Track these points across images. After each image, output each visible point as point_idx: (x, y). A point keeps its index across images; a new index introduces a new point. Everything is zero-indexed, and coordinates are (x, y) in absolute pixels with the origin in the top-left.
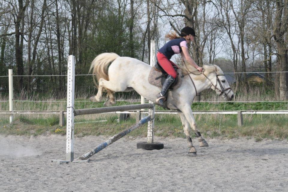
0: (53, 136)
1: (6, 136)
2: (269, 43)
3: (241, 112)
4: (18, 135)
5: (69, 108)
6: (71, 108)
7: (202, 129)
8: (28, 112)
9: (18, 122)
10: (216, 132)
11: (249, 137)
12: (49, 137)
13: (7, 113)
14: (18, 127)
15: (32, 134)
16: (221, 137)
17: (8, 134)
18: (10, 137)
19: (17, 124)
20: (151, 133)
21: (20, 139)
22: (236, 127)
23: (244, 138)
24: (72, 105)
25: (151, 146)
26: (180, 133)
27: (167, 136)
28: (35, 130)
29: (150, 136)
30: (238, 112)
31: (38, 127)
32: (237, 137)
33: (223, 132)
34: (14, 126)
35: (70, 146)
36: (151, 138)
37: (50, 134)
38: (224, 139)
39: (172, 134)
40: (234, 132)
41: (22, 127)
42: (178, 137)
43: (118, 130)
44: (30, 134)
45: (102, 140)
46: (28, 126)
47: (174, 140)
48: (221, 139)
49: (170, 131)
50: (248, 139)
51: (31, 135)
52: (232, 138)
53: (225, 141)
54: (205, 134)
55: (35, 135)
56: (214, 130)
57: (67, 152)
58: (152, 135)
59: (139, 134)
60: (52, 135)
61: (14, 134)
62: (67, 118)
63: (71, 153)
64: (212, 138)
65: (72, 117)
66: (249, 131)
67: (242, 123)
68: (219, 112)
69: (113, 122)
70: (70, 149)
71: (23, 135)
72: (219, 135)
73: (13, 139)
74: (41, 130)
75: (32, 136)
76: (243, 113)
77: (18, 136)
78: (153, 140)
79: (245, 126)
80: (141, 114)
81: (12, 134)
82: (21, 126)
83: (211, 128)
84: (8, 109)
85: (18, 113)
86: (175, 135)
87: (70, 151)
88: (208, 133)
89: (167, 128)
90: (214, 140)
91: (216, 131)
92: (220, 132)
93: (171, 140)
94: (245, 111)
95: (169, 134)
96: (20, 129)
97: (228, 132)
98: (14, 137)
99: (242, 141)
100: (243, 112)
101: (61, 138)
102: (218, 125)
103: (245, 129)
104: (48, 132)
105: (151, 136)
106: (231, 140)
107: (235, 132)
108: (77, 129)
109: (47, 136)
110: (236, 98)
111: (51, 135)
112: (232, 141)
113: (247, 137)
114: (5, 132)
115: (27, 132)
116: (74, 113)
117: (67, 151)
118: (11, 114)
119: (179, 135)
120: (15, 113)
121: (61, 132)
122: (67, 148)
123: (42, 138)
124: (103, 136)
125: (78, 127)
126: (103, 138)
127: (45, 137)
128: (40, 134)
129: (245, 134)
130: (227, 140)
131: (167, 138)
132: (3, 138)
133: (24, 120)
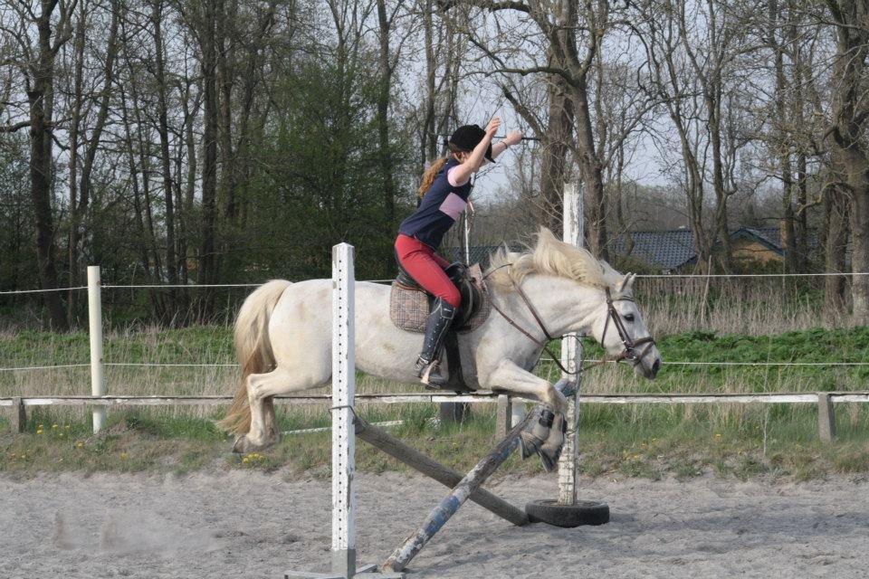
0: (237, 475)
1: (87, 476)
2: (821, 150)
3: (831, 395)
4: (125, 470)
5: (340, 408)
6: (346, 409)
7: (707, 449)
8: (152, 401)
9: (121, 430)
10: (752, 461)
11: (860, 476)
12: (223, 479)
13: (87, 401)
14: (123, 446)
15: (170, 468)
16: (770, 476)
17: (93, 471)
18: (99, 477)
19: (118, 438)
20: (571, 472)
21: (131, 484)
22: (814, 444)
23: (846, 480)
24: (349, 400)
25: (571, 516)
26: (639, 463)
27: (600, 472)
28: (179, 455)
29: (565, 484)
30: (820, 397)
31: (186, 445)
32: (821, 475)
33: (777, 461)
34: (110, 445)
35: (345, 528)
36: (571, 488)
37: (227, 469)
38: (781, 483)
39: (616, 467)
40: (810, 461)
41: (134, 446)
42: (634, 476)
43: (441, 454)
44: (163, 470)
45: (394, 487)
46: (153, 444)
47: (622, 486)
48: (773, 483)
49: (606, 457)
50: (857, 482)
51: (166, 472)
52: (807, 479)
53: (784, 488)
54: (720, 468)
55: (181, 474)
56: (745, 454)
57: (336, 549)
58: (572, 478)
59: (510, 466)
60: (232, 471)
61: (112, 468)
62: (334, 440)
63: (349, 550)
64: (745, 480)
65: (349, 437)
66: (858, 455)
67: (834, 431)
68: (758, 395)
69: (421, 428)
70: (345, 537)
71: (141, 473)
72: (765, 470)
73: (110, 485)
74: (196, 455)
75: (169, 475)
76: (836, 400)
77: (126, 476)
78: (575, 495)
79: (842, 440)
80: (510, 404)
81: (104, 467)
82: (130, 444)
83: (736, 445)
84: (89, 390)
85: (119, 401)
86: (625, 471)
87: (345, 546)
88: (727, 463)
89: (597, 446)
90: (749, 484)
91: (754, 456)
92: (766, 462)
93: (613, 486)
94: (843, 395)
95: (604, 467)
96: (130, 454)
97: (791, 459)
98: (113, 477)
99: (840, 488)
100: (835, 395)
101: (263, 482)
102: (759, 436)
103: (845, 450)
104: (220, 462)
105: (570, 484)
106: (803, 485)
107: (814, 460)
108: (311, 452)
109: (219, 475)
110: (707, 314)
111: (228, 472)
112: (808, 489)
113: (852, 475)
114: (81, 464)
115: (152, 463)
116: (353, 426)
117: (334, 545)
118: (96, 406)
119: (638, 469)
120: (112, 402)
121: (262, 461)
122: (335, 537)
123: (201, 480)
124: (397, 474)
125: (315, 448)
126: (395, 481)
127: (211, 479)
128: (196, 469)
129: (846, 467)
130: (791, 485)
131: (600, 480)
132: (77, 480)
133: (138, 423)
